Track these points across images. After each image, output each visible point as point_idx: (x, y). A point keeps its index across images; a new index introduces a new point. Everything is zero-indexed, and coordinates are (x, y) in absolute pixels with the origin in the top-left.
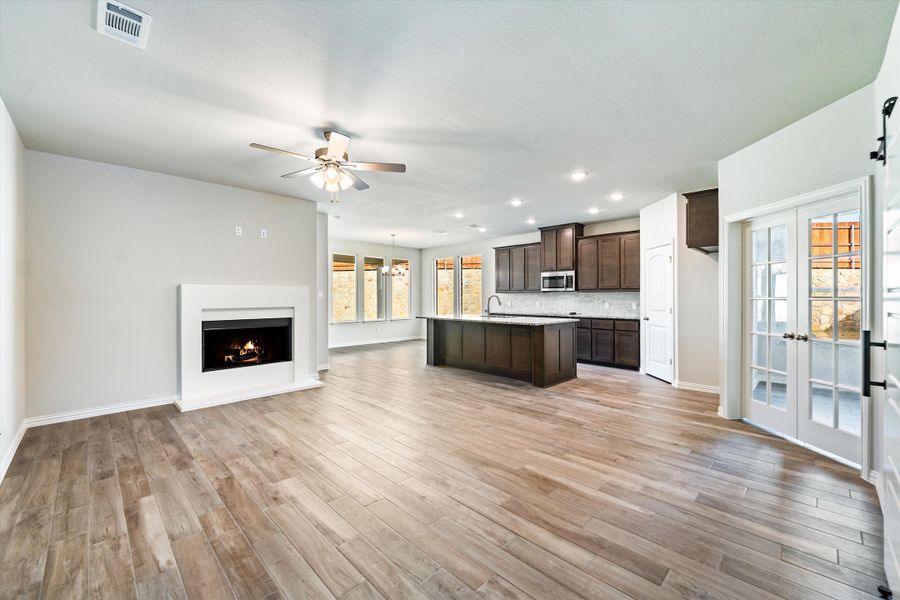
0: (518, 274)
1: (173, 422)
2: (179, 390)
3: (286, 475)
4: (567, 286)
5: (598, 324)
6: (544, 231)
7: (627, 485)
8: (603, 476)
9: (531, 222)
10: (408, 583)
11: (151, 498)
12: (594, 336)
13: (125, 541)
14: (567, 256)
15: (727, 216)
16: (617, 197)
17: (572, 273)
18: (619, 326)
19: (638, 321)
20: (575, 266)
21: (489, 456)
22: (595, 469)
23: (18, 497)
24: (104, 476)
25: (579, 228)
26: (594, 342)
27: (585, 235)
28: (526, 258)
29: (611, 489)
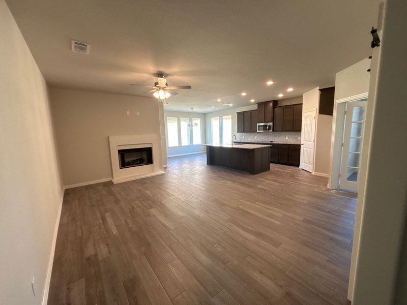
0: (247, 124)
1: (112, 188)
2: (112, 177)
3: (151, 207)
4: (269, 130)
5: (282, 146)
6: (259, 104)
7: (278, 214)
8: (269, 211)
9: (252, 101)
10: (191, 243)
11: (108, 214)
12: (280, 152)
13: (102, 227)
14: (269, 116)
15: (337, 101)
16: (290, 90)
17: (271, 124)
18: (291, 147)
19: (300, 145)
20: (273, 121)
21: (225, 202)
22: (267, 208)
23: (68, 212)
24: (92, 206)
25: (275, 102)
26: (280, 154)
27: (278, 106)
28: (251, 117)
29: (271, 216)
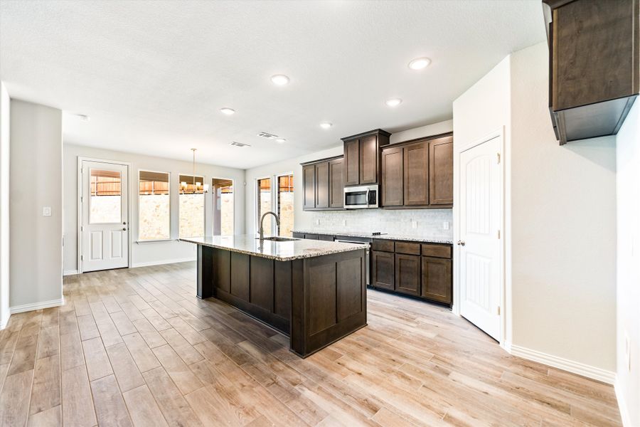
4: (370, 203)
5: (402, 247)
6: (348, 142)
12: (398, 262)
14: (370, 168)
17: (375, 188)
18: (428, 251)
19: (451, 246)
20: (379, 179)
25: (384, 137)
26: (397, 269)
27: (391, 143)
28: (330, 173)
